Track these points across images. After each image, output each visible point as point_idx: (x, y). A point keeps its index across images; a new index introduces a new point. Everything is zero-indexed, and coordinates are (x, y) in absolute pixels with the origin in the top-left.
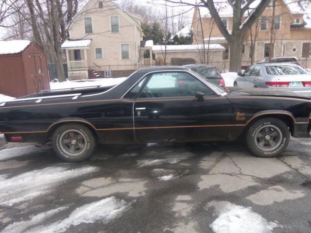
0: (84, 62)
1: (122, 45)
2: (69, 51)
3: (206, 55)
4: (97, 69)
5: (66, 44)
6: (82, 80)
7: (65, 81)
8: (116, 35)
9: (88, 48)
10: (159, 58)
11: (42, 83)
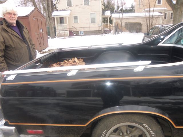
0: (67, 25)
1: (91, 14)
2: (57, 18)
3: (151, 20)
4: (75, 30)
5: (55, 14)
6: (65, 37)
7: (55, 38)
8: (87, 7)
9: (69, 16)
10: (117, 22)
11: (43, 40)
